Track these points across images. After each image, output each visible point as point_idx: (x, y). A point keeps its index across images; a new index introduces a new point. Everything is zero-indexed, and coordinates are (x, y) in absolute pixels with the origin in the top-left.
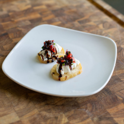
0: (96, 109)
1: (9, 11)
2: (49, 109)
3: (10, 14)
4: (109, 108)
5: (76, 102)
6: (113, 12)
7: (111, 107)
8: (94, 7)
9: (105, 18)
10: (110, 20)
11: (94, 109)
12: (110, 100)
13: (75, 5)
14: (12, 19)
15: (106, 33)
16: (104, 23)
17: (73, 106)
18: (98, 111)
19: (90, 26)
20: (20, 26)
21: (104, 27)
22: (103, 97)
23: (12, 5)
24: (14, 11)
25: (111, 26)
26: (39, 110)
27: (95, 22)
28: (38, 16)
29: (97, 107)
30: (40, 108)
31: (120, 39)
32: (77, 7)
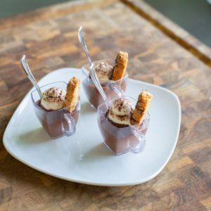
0: (184, 200)
1: (25, 41)
2: (114, 204)
3: (28, 45)
4: (204, 198)
5: (153, 191)
6: (191, 41)
7: (206, 198)
8: (160, 33)
9: (180, 51)
10: (188, 55)
11: (182, 201)
12: (204, 186)
13: (129, 29)
14: (33, 55)
15: (184, 78)
16: (179, 60)
17: (149, 197)
18: (188, 204)
19: (159, 65)
20: (47, 66)
21: (180, 67)
22: (192, 181)
23: (29, 30)
24: (34, 41)
25: (190, 66)
26: (99, 205)
27: (165, 59)
28: (73, 49)
29: (186, 197)
30: (99, 202)
31: (207, 87)
32: (133, 33)
